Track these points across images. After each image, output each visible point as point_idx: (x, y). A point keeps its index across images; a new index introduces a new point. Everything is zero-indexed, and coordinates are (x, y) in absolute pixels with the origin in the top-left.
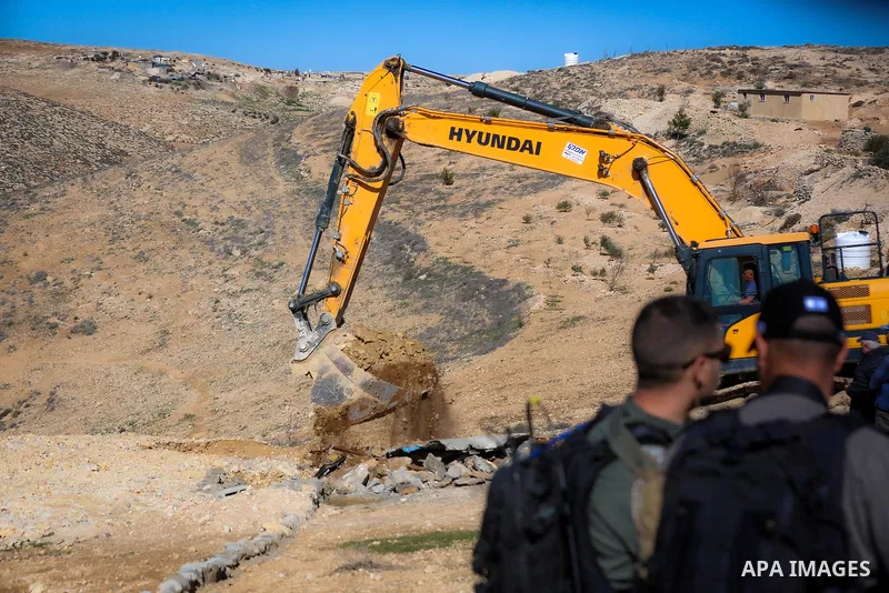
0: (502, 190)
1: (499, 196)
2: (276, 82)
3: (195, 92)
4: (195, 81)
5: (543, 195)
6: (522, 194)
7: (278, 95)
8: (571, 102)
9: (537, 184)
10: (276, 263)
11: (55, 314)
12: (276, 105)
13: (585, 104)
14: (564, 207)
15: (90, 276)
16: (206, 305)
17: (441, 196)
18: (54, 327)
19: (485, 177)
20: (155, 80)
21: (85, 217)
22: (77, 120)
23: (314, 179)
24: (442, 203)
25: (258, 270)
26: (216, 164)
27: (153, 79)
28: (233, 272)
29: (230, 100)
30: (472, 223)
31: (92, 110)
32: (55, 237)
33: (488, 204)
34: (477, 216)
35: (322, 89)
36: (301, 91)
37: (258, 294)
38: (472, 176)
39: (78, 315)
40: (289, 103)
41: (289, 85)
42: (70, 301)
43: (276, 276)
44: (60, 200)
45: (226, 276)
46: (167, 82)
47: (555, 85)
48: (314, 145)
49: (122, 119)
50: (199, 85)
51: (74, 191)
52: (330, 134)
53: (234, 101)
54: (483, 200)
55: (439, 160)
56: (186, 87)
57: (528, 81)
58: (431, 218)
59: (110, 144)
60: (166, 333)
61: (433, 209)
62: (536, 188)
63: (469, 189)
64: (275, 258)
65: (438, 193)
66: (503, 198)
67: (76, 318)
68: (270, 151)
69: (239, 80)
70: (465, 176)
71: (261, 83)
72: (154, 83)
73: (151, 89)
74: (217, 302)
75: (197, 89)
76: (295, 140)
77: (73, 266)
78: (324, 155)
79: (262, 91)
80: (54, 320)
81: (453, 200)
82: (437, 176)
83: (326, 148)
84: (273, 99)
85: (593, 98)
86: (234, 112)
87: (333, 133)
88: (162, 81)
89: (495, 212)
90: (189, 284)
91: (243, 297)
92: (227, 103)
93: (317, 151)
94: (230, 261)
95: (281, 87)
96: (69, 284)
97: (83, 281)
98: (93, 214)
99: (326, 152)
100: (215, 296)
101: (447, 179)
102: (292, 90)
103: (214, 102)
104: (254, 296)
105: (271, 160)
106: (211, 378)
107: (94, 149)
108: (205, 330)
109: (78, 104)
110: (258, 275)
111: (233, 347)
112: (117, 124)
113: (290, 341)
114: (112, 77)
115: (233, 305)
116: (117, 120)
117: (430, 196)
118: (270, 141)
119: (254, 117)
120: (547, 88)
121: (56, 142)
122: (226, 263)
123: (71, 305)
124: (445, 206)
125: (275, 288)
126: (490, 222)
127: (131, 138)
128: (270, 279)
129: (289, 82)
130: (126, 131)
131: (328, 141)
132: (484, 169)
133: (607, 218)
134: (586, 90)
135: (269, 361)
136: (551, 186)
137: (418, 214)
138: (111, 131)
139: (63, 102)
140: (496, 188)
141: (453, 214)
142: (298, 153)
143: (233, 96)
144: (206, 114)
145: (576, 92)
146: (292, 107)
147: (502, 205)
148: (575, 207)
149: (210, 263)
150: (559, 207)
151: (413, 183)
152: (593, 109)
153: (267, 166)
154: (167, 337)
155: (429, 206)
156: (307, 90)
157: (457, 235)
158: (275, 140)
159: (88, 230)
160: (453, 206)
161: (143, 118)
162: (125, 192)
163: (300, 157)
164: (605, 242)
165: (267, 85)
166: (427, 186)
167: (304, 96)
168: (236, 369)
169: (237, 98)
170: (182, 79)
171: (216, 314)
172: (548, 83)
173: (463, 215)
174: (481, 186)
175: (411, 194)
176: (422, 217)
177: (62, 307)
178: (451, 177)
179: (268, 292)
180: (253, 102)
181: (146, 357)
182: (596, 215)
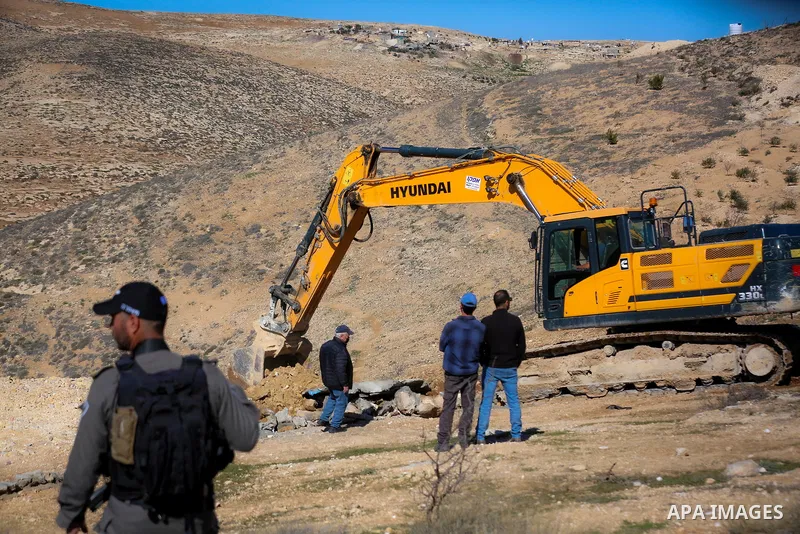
0: (658, 148)
1: (655, 154)
2: (501, 50)
3: (429, 60)
4: (429, 50)
5: (693, 153)
6: (675, 153)
7: (504, 61)
8: (728, 68)
9: (689, 143)
10: (457, 216)
11: (265, 262)
12: (502, 70)
13: (739, 70)
14: (708, 163)
15: (297, 228)
16: (393, 253)
17: (606, 154)
18: (262, 273)
19: (645, 137)
20: (394, 50)
21: (299, 176)
22: (322, 86)
23: (497, 140)
24: (606, 160)
25: (441, 222)
26: (415, 127)
27: (392, 49)
28: (420, 224)
29: (461, 66)
30: (627, 179)
31: (338, 77)
32: (271, 193)
33: (644, 161)
34: (632, 172)
35: (543, 56)
36: (524, 58)
37: (438, 243)
38: (633, 136)
39: (283, 263)
40: (514, 69)
41: (514, 52)
42: (279, 250)
43: (456, 227)
44: (280, 161)
45: (413, 227)
46: (404, 51)
47: (717, 54)
48: (502, 109)
49: (365, 85)
50: (433, 54)
51: (292, 152)
52: (517, 100)
53: (464, 67)
54: (641, 157)
55: (607, 122)
56: (421, 56)
57: (693, 49)
58: (595, 175)
59: (354, 107)
60: (356, 278)
61: (597, 166)
62: (687, 147)
63: (629, 148)
64: (458, 210)
65: (603, 151)
66: (657, 155)
67: (282, 265)
68: (464, 114)
69: (469, 49)
70: (628, 136)
71: (488, 51)
72: (392, 53)
73: (391, 58)
74: (403, 250)
75: (431, 57)
76: (486, 105)
77: (284, 219)
78: (509, 118)
79: (489, 58)
80: (263, 267)
81: (615, 158)
82: (602, 137)
83: (512, 112)
84: (499, 65)
85: (746, 64)
86: (464, 77)
87: (519, 99)
88: (400, 51)
89: (650, 168)
90: (381, 235)
91: (427, 245)
92: (459, 70)
93: (503, 115)
94: (418, 214)
95: (506, 55)
96: (279, 235)
97: (291, 232)
98: (306, 173)
99: (510, 115)
100: (402, 245)
101: (612, 140)
102: (516, 57)
103: (447, 69)
104: (435, 244)
105: (463, 124)
106: (386, 318)
107: (337, 112)
108: (390, 274)
109: (326, 72)
110: (441, 226)
111: (411, 291)
112: (359, 89)
113: (459, 285)
114: (356, 48)
115: (416, 253)
116: (360, 86)
117: (596, 154)
118: (465, 106)
119: (483, 82)
120: (709, 56)
121: (304, 106)
122: (415, 216)
123: (278, 254)
124: (607, 164)
125: (454, 238)
126: (644, 178)
127: (372, 102)
128: (451, 230)
129: (514, 50)
130: (367, 96)
131: (514, 105)
132: (645, 130)
133: (742, 174)
134: (742, 57)
135: (437, 303)
136: (700, 145)
137: (583, 171)
138: (354, 96)
139: (311, 69)
140: (653, 147)
141: (613, 171)
142: (487, 117)
143: (464, 63)
144: (440, 79)
145: (732, 59)
146: (517, 73)
147: (657, 162)
148: (718, 163)
149: (401, 216)
150: (704, 163)
151: (582, 143)
152: (745, 75)
153: (460, 129)
154: (357, 282)
155: (594, 163)
156: (529, 57)
157: (613, 189)
158: (469, 105)
159: (300, 187)
160: (614, 164)
161: (383, 84)
162: (335, 153)
163: (487, 121)
164: (734, 196)
165: (494, 53)
166: (594, 146)
167: (527, 62)
168: (409, 310)
169: (467, 65)
170: (418, 49)
171: (402, 261)
172: (710, 51)
173: (622, 171)
174: (640, 145)
175: (580, 153)
176: (586, 174)
177: (271, 256)
178: (615, 137)
179: (448, 241)
180: (481, 68)
181: (336, 299)
182: (733, 171)
